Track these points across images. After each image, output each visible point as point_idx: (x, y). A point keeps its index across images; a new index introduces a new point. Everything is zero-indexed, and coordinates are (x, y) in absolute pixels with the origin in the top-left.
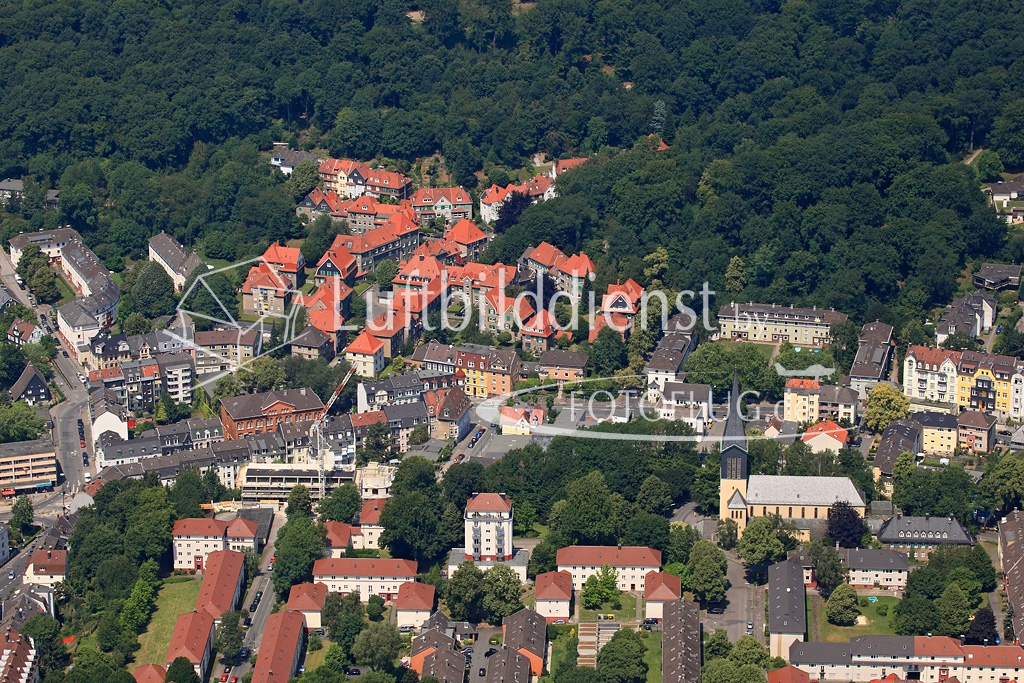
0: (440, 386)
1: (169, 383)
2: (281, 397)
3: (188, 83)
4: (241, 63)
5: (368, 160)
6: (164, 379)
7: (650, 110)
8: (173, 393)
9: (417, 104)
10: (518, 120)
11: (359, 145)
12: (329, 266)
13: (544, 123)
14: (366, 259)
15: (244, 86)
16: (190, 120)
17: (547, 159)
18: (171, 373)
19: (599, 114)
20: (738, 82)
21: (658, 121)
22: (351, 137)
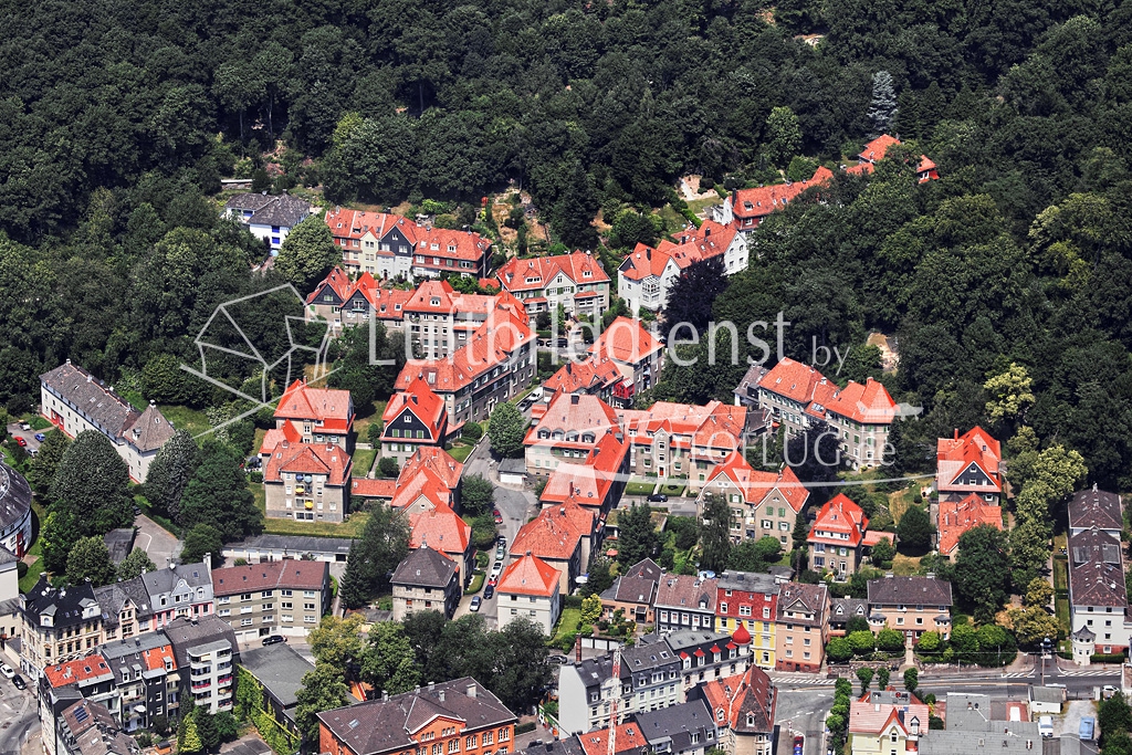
0: (709, 660)
1: (194, 678)
2: (438, 707)
3: (57, 77)
4: (145, 37)
5: (396, 204)
6: (185, 672)
7: (867, 89)
8: (199, 696)
9: (467, 99)
10: (651, 121)
11: (380, 180)
12: (408, 420)
13: (695, 122)
14: (461, 400)
15: (160, 81)
16: (79, 148)
17: (704, 187)
18: (197, 660)
19: (783, 102)
20: (1003, 30)
21: (881, 108)
22: (368, 167)
